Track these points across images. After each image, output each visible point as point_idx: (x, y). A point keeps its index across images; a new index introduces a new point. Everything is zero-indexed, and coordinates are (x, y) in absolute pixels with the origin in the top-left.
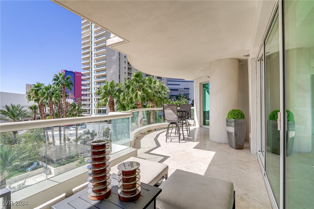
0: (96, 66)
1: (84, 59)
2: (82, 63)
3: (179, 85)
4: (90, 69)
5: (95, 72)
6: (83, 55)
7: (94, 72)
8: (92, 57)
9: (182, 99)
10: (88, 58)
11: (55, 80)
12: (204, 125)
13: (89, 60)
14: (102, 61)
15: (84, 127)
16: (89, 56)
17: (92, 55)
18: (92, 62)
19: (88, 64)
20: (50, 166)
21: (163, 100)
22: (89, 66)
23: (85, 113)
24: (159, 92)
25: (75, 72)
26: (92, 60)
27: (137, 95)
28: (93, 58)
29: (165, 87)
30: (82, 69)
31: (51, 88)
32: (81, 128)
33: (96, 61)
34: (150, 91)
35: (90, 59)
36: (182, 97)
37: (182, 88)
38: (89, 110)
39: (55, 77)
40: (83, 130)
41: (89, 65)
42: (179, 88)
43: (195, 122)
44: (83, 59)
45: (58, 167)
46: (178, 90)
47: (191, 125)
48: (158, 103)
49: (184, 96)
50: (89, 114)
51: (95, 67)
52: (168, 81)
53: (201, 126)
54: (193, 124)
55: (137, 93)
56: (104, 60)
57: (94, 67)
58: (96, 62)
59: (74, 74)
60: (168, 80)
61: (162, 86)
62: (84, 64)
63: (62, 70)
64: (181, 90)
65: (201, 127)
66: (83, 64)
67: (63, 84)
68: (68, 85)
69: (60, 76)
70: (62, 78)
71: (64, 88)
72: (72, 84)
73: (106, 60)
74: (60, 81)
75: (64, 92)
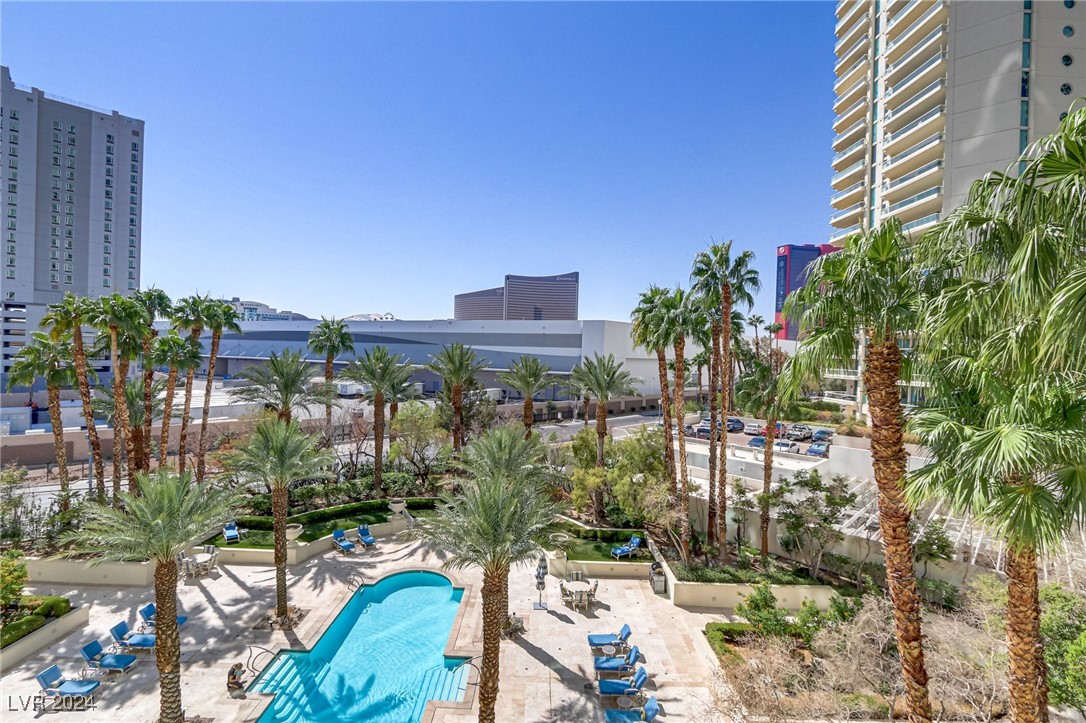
0: (892, 202)
1: (840, 186)
2: (833, 201)
4: (865, 219)
6: (840, 170)
10: (859, 177)
11: (699, 272)
13: (863, 184)
15: (820, 448)
16: (861, 167)
18: (872, 190)
19: (857, 200)
20: (669, 566)
22: (859, 210)
23: (840, 397)
25: (823, 245)
26: (872, 181)
28: (880, 171)
30: (834, 225)
31: (681, 300)
32: (810, 451)
35: (867, 178)
38: (853, 384)
39: (701, 262)
40: (815, 461)
41: (862, 205)
44: (835, 186)
45: (689, 581)
50: (854, 399)
51: (887, 206)
57: (884, 206)
58: (892, 186)
62: (839, 206)
63: (779, 248)
66: (835, 205)
67: (726, 286)
68: (740, 288)
69: (716, 256)
70: (721, 265)
71: (727, 299)
72: (754, 281)
73: (939, 163)
74: (714, 276)
75: (726, 314)
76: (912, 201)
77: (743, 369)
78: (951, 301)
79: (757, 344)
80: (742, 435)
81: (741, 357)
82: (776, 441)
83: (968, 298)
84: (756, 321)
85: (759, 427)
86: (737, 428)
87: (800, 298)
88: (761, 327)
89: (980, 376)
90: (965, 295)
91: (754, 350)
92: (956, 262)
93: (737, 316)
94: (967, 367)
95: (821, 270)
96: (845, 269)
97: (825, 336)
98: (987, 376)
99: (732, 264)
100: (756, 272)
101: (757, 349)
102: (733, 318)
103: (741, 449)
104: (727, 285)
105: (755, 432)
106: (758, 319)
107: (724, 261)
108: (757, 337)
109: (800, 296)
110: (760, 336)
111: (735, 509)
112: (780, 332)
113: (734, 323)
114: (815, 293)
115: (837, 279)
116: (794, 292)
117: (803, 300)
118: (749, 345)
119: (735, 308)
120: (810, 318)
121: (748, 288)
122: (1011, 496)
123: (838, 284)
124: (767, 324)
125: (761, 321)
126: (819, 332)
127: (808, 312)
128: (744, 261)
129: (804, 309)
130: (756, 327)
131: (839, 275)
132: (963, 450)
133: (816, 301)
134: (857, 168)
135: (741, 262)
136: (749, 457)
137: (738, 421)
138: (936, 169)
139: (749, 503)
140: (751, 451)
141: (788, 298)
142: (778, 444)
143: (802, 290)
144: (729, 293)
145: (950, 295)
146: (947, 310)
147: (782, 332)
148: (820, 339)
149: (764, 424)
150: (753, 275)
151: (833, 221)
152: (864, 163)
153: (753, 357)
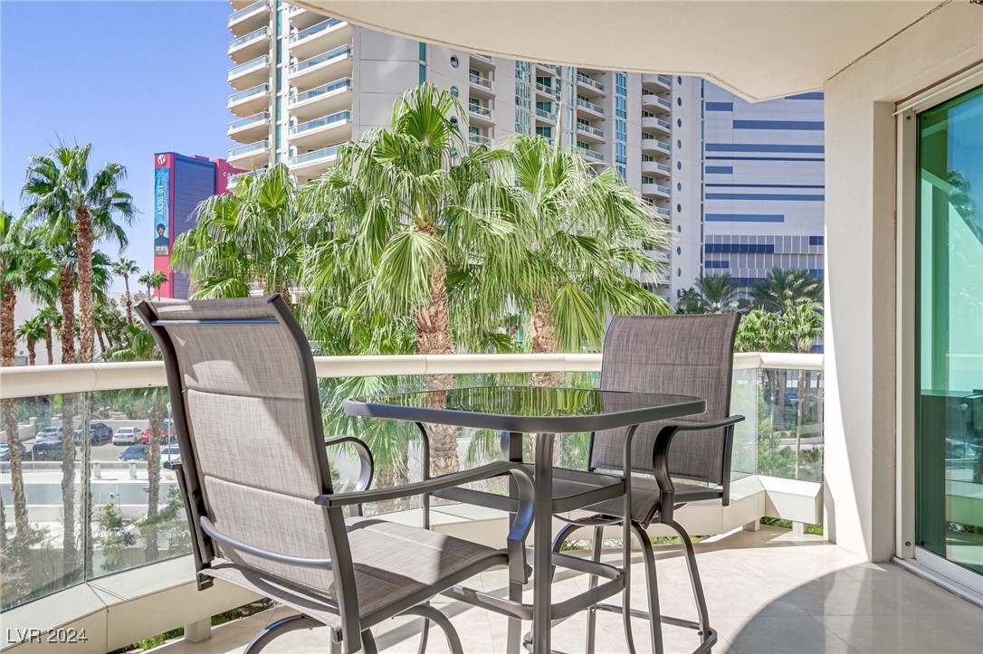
0: (301, 119)
1: (240, 85)
2: (232, 104)
3: (780, 218)
4: (270, 137)
5: (295, 153)
6: (239, 63)
7: (291, 152)
8: (279, 71)
9: (793, 298)
10: (262, 76)
11: (37, 187)
12: (921, 543)
13: (267, 88)
14: (330, 88)
16: (263, 65)
17: (278, 60)
18: (278, 99)
19: (260, 108)
21: (613, 300)
22: (263, 122)
24: (588, 244)
25: (221, 162)
26: (278, 88)
27: (403, 260)
28: (287, 76)
29: (626, 203)
30: (233, 136)
31: (7, 229)
33: (300, 89)
34: (501, 228)
35: (272, 81)
36: (790, 286)
37: (796, 238)
39: (40, 171)
41: (267, 116)
42: (779, 238)
43: (822, 500)
44: (234, 83)
46: (768, 249)
47: (788, 526)
48: (573, 325)
49: (803, 285)
51: (296, 123)
52: (710, 196)
53: (886, 555)
54: (813, 520)
55: (407, 242)
56: (338, 86)
57: (291, 123)
58: (300, 98)
59: (212, 170)
60: (708, 190)
61: (611, 200)
62: (240, 111)
63: (157, 155)
64: (787, 246)
65: (891, 560)
66: (233, 109)
67: (82, 212)
68: (104, 218)
69: (65, 164)
70: (75, 180)
71: (86, 232)
72: (125, 208)
73: (348, 82)
74: (63, 196)
75: (85, 257)
76: (322, 123)
77: (107, 343)
78: (322, 256)
79: (129, 304)
80: (109, 446)
81: (103, 325)
82: (162, 448)
83: (334, 253)
84: (127, 268)
85: (136, 430)
86: (101, 436)
87: (192, 242)
88: (134, 278)
89: (350, 323)
90: (331, 250)
91: (124, 314)
92: (334, 216)
93: (100, 259)
94: (340, 317)
95: (213, 211)
96: (237, 213)
97: (218, 286)
98: (354, 323)
99: (91, 182)
100: (128, 196)
101: (129, 312)
102: (95, 262)
103: (110, 466)
104: (85, 211)
105: (132, 440)
106: (128, 265)
107: (80, 175)
108: (128, 293)
109: (191, 240)
110: (133, 292)
111: (106, 552)
112: (162, 285)
113: (97, 271)
114: (207, 237)
115: (230, 223)
116: (183, 234)
117: (194, 244)
118: (115, 305)
119: (96, 247)
120: (203, 267)
121: (117, 216)
122: (372, 427)
123: (231, 228)
124: (143, 273)
125: (134, 269)
126: (212, 282)
127: (200, 259)
128: (110, 178)
129: (196, 255)
130: (126, 277)
131: (231, 219)
132: (338, 392)
133: (209, 246)
134: (259, 65)
135: (105, 179)
136: (123, 477)
137: (103, 426)
138: (344, 89)
139: (128, 539)
140: (126, 467)
141: (177, 240)
142: (166, 452)
143: (193, 233)
144: (89, 224)
145: (322, 249)
146: (319, 263)
147: (165, 286)
148: (213, 290)
149: (144, 425)
150: (124, 200)
151: (232, 131)
152: (267, 60)
153: (122, 324)
